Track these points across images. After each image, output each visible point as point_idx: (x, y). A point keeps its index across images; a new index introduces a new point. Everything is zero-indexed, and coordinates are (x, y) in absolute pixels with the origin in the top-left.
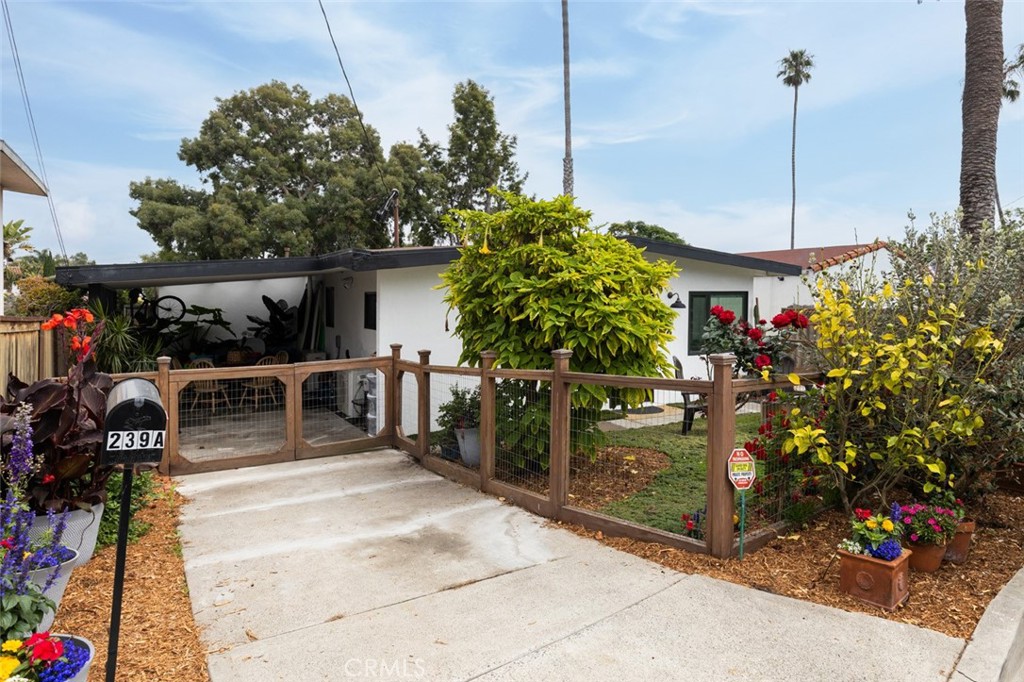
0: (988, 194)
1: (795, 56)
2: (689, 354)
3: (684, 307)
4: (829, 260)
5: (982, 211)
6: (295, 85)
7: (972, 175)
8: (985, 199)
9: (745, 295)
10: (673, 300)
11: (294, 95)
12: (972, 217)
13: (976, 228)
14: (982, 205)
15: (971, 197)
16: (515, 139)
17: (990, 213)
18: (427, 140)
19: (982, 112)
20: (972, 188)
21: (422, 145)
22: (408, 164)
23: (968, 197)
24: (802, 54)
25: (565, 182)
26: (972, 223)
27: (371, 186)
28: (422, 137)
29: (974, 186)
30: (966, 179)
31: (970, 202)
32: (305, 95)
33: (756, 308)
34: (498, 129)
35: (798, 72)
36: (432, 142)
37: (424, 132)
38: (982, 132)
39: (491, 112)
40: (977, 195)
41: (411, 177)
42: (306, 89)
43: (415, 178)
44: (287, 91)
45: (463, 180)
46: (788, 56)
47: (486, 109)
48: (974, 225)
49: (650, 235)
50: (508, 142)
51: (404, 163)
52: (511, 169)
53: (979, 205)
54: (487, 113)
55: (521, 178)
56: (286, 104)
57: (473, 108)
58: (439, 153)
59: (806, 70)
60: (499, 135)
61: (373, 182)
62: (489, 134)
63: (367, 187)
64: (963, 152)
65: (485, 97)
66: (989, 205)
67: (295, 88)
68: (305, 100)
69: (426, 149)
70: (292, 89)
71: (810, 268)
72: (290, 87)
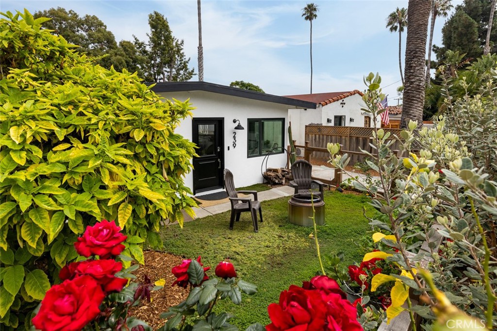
0: (422, 62)
1: (309, 6)
2: (248, 157)
3: (243, 129)
4: (330, 100)
5: (418, 72)
6: (70, 10)
7: (413, 51)
8: (420, 65)
9: (283, 120)
10: (236, 125)
11: (70, 15)
12: (413, 76)
13: (414, 82)
14: (418, 68)
15: (412, 63)
16: (183, 41)
17: (423, 73)
18: (138, 41)
19: (421, 13)
20: (413, 58)
21: (136, 43)
22: (128, 51)
23: (410, 64)
24: (312, 5)
25: (199, 59)
26: (412, 79)
27: (109, 61)
28: (136, 39)
29: (414, 57)
30: (410, 53)
31: (412, 67)
32: (75, 15)
33: (290, 128)
34: (173, 35)
35: (311, 14)
36: (140, 41)
37: (136, 37)
38: (420, 25)
39: (168, 26)
40: (416, 63)
41: (129, 57)
42: (75, 12)
43: (132, 58)
44: (66, 13)
45: (158, 60)
46: (306, 6)
47: (165, 25)
48: (414, 80)
49: (247, 88)
50: (179, 42)
51: (125, 50)
52: (182, 56)
53: (417, 68)
54: (166, 27)
55: (187, 60)
56: (65, 19)
57: (158, 24)
58: (145, 47)
59: (314, 13)
60: (173, 38)
61: (110, 59)
62: (168, 38)
63: (107, 61)
64: (407, 38)
65: (163, 19)
66: (422, 68)
67: (70, 12)
68: (76, 18)
69: (138, 45)
70: (68, 12)
71: (320, 104)
72: (67, 11)
